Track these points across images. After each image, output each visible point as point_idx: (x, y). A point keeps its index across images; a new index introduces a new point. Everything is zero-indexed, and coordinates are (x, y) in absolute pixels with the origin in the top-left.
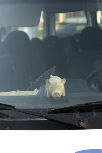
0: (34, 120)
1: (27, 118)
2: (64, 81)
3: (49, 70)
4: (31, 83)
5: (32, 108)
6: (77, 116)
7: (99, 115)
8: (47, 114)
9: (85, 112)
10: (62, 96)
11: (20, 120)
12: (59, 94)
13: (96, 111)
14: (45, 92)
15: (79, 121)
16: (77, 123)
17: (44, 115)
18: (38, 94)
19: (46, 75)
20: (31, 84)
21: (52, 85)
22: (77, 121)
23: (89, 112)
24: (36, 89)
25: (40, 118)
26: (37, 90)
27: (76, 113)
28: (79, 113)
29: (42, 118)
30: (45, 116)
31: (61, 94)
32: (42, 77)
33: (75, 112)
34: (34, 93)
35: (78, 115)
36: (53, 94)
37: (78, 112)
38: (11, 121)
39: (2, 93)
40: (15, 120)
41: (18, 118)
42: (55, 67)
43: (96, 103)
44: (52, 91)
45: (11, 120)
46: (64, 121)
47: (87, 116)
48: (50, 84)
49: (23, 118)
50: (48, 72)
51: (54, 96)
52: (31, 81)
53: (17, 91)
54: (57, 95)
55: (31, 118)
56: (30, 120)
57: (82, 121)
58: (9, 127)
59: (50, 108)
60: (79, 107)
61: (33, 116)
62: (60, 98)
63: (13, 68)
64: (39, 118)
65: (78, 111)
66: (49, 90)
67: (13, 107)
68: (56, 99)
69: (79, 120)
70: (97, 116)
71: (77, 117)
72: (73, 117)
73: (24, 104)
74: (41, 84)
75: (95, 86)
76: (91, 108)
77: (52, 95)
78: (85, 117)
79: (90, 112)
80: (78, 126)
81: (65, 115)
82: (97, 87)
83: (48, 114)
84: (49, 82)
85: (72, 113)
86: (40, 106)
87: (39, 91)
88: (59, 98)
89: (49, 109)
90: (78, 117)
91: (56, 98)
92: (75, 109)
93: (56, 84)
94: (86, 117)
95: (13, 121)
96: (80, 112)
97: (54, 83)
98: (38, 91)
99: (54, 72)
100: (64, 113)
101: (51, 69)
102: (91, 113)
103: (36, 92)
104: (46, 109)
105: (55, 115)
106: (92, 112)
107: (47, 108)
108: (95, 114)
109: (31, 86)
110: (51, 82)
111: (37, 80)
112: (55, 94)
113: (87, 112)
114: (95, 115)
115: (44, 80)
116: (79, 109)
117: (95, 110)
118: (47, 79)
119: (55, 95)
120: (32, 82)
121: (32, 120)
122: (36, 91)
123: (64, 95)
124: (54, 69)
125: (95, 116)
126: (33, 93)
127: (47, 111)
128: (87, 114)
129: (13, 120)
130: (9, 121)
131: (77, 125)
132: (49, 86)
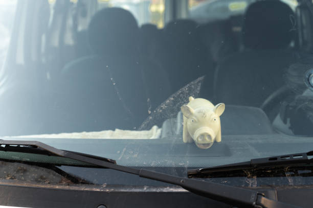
0: (158, 191)
1: (142, 187)
2: (221, 108)
3: (188, 85)
4: (150, 112)
5: (152, 165)
6: (250, 185)
7: (300, 184)
8: (186, 178)
9: (269, 176)
10: (215, 142)
11: (127, 190)
12: (209, 136)
13: (293, 175)
14: (178, 132)
15: (258, 194)
16: (253, 199)
17: (181, 181)
18: (160, 137)
19: (181, 95)
20: (150, 115)
21: (196, 117)
22: (254, 195)
23: (277, 175)
24: (155, 127)
25: (171, 187)
26: (157, 129)
27: (249, 178)
28: (255, 177)
29: (176, 188)
30: (183, 181)
31: (213, 137)
32: (172, 99)
33: (246, 176)
34: (152, 134)
35: (253, 182)
36: (196, 136)
37: (253, 176)
38: (107, 193)
39: (84, 133)
40: (116, 190)
41: (123, 186)
42: (201, 78)
43: (294, 157)
44: (194, 130)
45: (108, 190)
46: (225, 194)
47: (274, 184)
48: (191, 114)
49: (135, 187)
50: (185, 89)
51: (200, 140)
52: (150, 108)
53: (114, 130)
54: (205, 140)
55: (150, 186)
56: (148, 191)
57: (264, 196)
58: (103, 205)
59: (191, 166)
60: (255, 166)
61: (156, 181)
62: (212, 144)
63: (112, 79)
64: (168, 188)
65: (253, 174)
66: (188, 127)
67: (113, 162)
68: (202, 147)
69: (258, 192)
70: (295, 185)
71: (252, 186)
72: (243, 186)
73: (136, 156)
74: (172, 115)
75: (285, 122)
76: (283, 168)
77: (195, 139)
78: (269, 187)
79: (279, 176)
80: (256, 206)
81: (226, 182)
82: (288, 124)
83: (188, 178)
84: (188, 110)
85: (240, 178)
86: (170, 161)
87: (162, 131)
88: (208, 144)
89: (189, 168)
90: (255, 186)
91: (203, 144)
92: (245, 170)
93: (204, 115)
94: (272, 187)
95: (112, 193)
96: (259, 176)
97: (200, 112)
98: (159, 130)
99: (199, 89)
100: (221, 177)
101: (192, 83)
102: (282, 178)
103: (155, 133)
104: (183, 168)
105: (204, 181)
106: (285, 176)
107: (186, 166)
108: (290, 180)
109: (151, 118)
110: (193, 111)
111: (164, 106)
112: (203, 135)
113: (274, 176)
114: (290, 184)
115: (177, 105)
116: (255, 170)
117: (290, 171)
118: (183, 104)
119: (201, 138)
120: (152, 110)
121: (154, 190)
122: (157, 132)
123: (219, 140)
124: (199, 82)
125: (291, 186)
126: (148, 135)
127: (186, 172)
128: (273, 180)
129: (112, 190)
130: (102, 192)
131: (254, 203)
132: (188, 118)
